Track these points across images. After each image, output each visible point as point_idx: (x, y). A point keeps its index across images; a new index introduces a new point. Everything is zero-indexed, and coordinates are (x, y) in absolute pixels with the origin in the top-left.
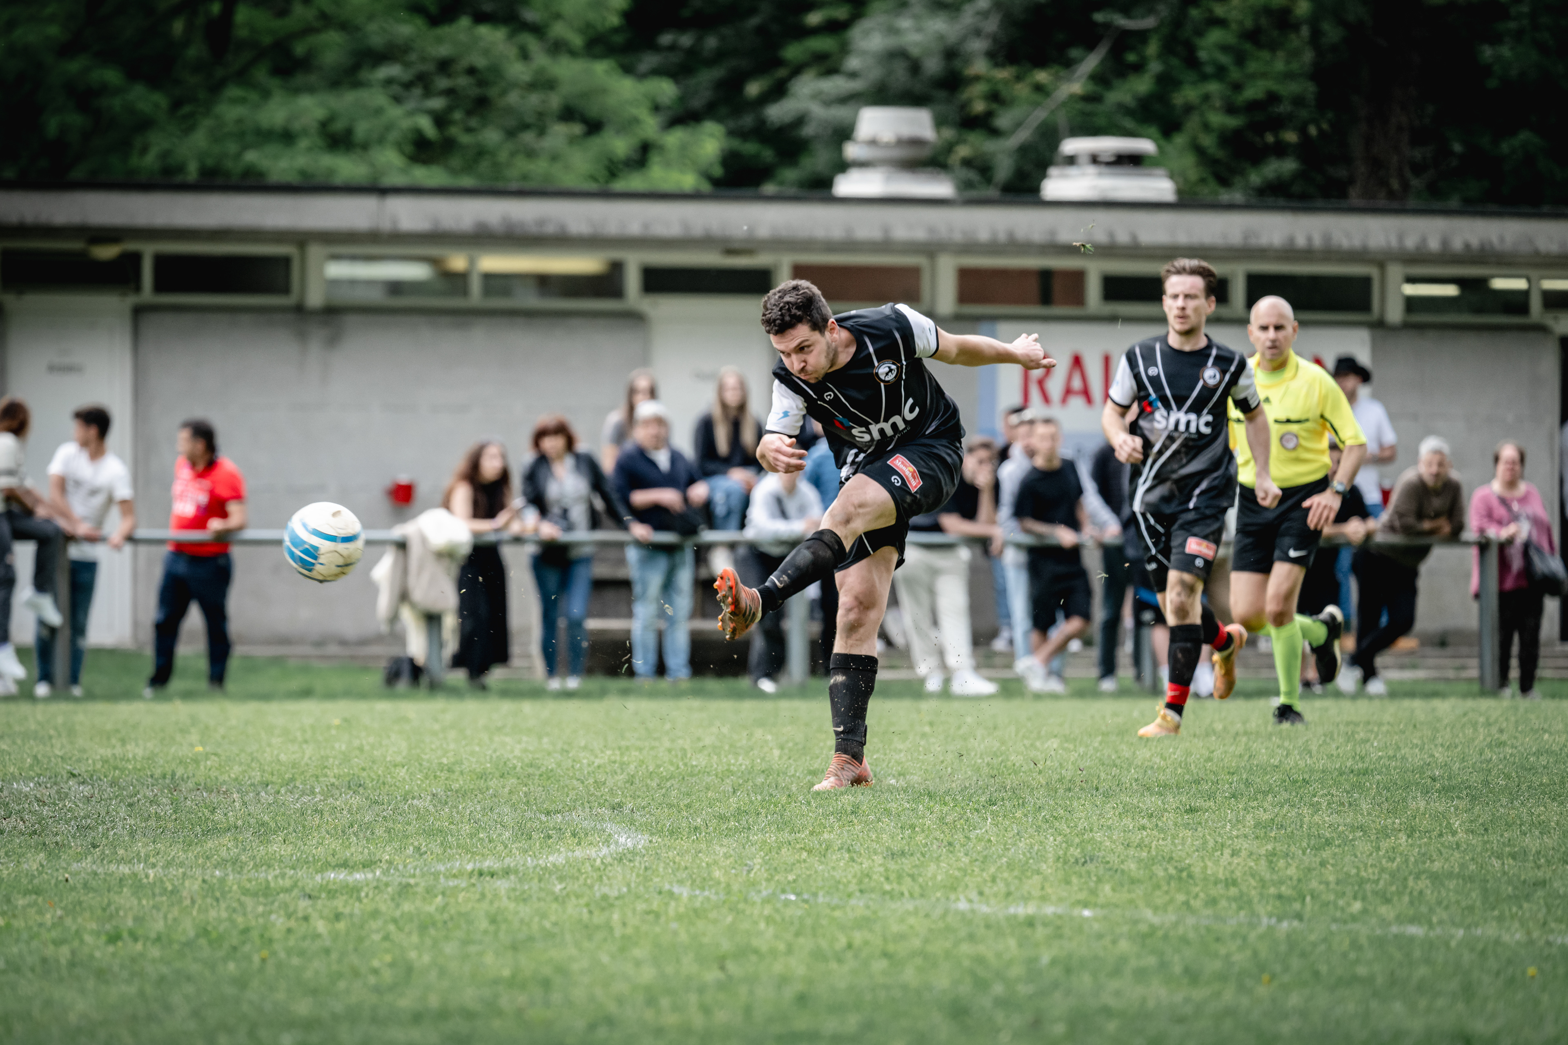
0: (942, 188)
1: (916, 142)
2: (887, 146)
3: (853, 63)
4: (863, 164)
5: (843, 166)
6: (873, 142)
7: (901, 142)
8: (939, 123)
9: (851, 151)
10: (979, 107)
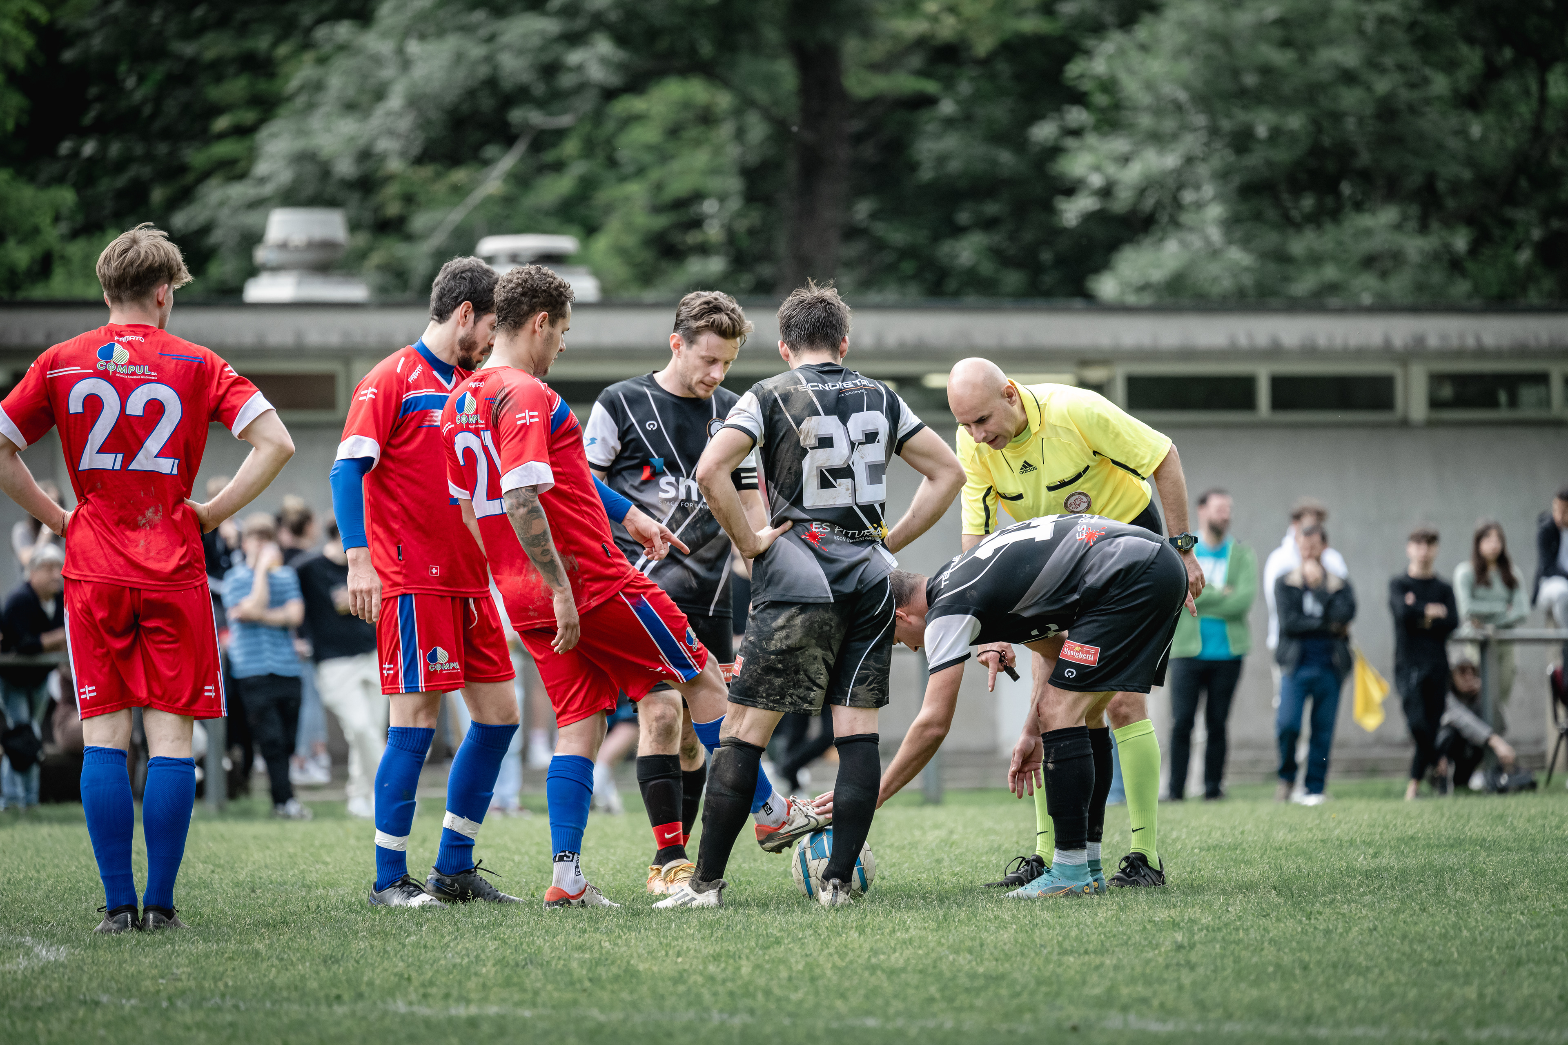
0: (356, 292)
1: (327, 245)
2: (297, 249)
3: (262, 168)
4: (276, 269)
5: (253, 271)
6: (283, 246)
7: (312, 245)
8: (354, 227)
9: (261, 255)
10: (393, 209)
